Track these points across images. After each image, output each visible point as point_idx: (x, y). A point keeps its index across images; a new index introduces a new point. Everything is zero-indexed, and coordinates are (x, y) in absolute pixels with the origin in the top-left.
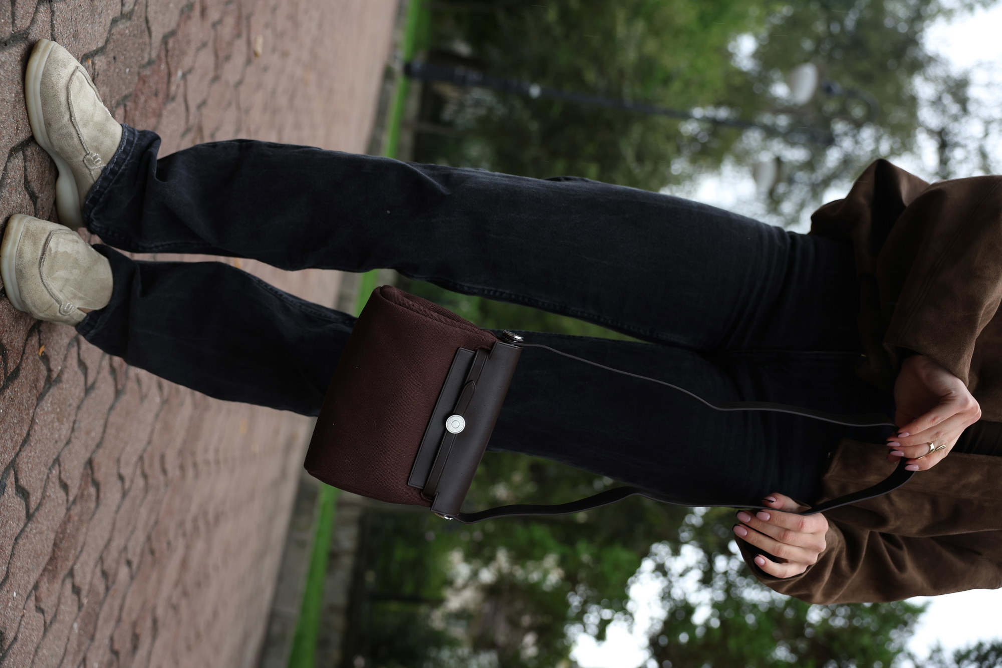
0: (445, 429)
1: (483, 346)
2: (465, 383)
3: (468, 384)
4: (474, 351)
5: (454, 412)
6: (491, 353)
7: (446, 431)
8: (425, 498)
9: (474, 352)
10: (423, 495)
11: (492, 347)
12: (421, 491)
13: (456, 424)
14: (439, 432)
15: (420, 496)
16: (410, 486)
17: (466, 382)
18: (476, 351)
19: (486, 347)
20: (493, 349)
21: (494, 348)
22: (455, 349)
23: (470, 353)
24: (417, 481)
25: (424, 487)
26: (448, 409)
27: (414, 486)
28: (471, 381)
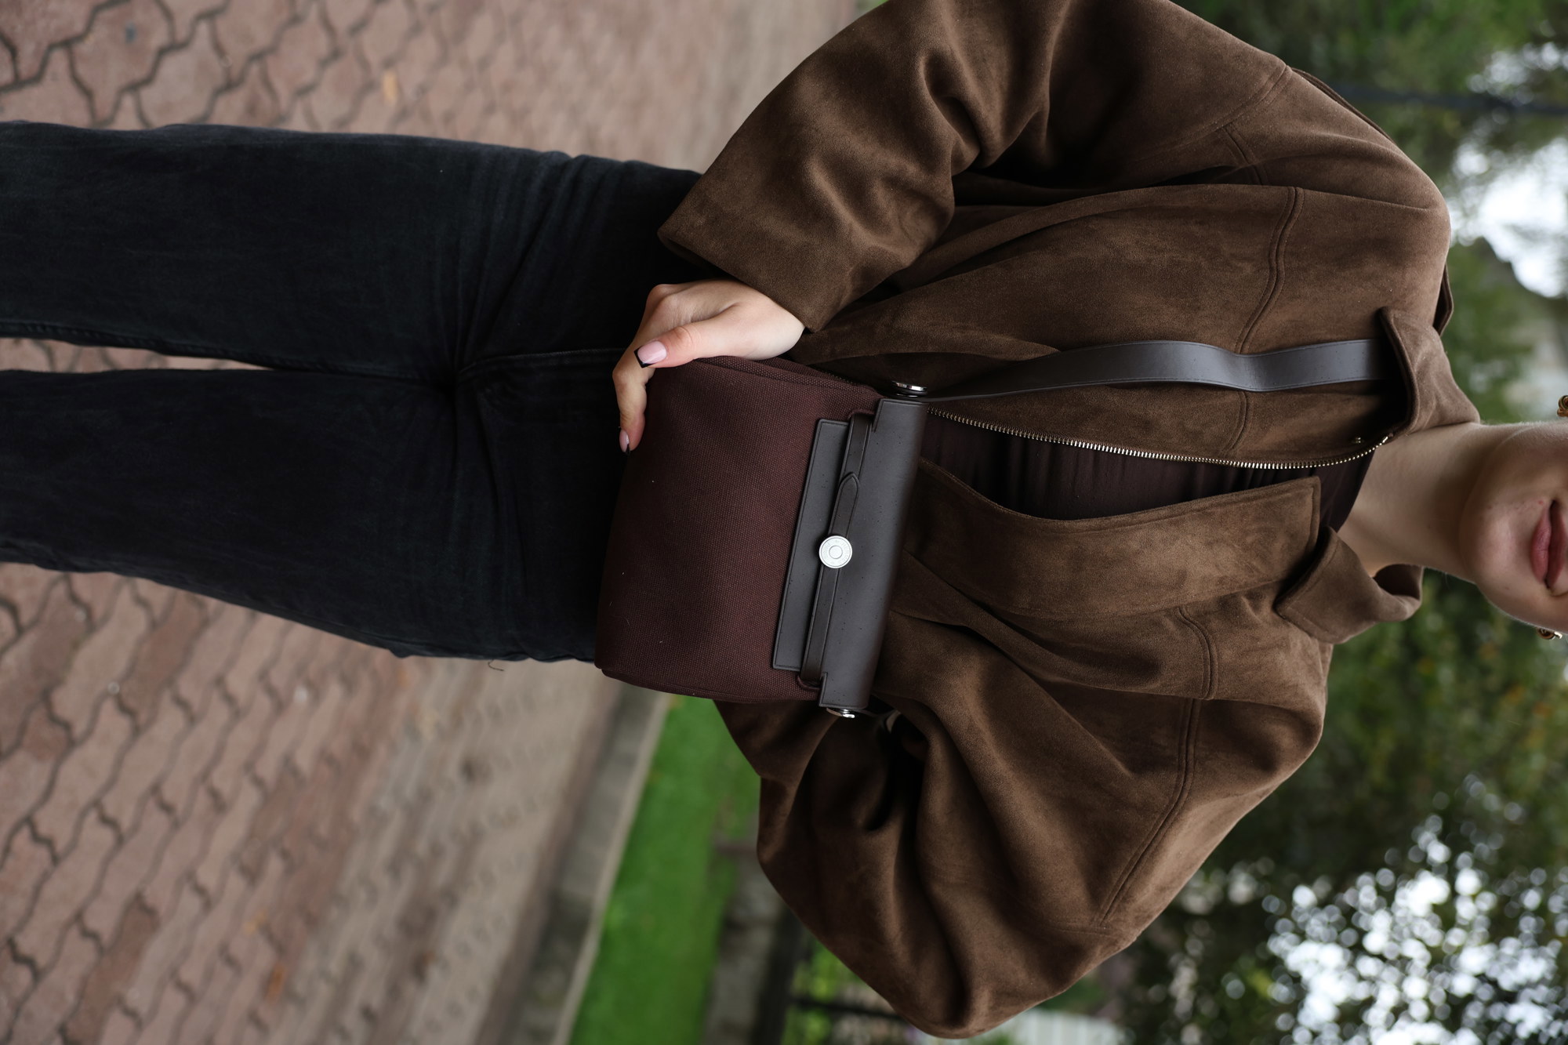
0: (820, 563)
1: (861, 411)
2: (839, 479)
3: (845, 480)
4: (845, 421)
5: (830, 532)
6: (876, 420)
7: (822, 568)
8: (806, 686)
9: (846, 424)
10: (802, 680)
11: (875, 410)
12: (797, 674)
13: (836, 552)
14: (811, 569)
15: (799, 684)
16: (779, 670)
17: (841, 476)
18: (849, 422)
19: (866, 412)
20: (877, 414)
21: (879, 411)
22: (813, 422)
23: (839, 427)
24: (787, 660)
25: (801, 669)
26: (819, 528)
27: (787, 669)
28: (851, 473)
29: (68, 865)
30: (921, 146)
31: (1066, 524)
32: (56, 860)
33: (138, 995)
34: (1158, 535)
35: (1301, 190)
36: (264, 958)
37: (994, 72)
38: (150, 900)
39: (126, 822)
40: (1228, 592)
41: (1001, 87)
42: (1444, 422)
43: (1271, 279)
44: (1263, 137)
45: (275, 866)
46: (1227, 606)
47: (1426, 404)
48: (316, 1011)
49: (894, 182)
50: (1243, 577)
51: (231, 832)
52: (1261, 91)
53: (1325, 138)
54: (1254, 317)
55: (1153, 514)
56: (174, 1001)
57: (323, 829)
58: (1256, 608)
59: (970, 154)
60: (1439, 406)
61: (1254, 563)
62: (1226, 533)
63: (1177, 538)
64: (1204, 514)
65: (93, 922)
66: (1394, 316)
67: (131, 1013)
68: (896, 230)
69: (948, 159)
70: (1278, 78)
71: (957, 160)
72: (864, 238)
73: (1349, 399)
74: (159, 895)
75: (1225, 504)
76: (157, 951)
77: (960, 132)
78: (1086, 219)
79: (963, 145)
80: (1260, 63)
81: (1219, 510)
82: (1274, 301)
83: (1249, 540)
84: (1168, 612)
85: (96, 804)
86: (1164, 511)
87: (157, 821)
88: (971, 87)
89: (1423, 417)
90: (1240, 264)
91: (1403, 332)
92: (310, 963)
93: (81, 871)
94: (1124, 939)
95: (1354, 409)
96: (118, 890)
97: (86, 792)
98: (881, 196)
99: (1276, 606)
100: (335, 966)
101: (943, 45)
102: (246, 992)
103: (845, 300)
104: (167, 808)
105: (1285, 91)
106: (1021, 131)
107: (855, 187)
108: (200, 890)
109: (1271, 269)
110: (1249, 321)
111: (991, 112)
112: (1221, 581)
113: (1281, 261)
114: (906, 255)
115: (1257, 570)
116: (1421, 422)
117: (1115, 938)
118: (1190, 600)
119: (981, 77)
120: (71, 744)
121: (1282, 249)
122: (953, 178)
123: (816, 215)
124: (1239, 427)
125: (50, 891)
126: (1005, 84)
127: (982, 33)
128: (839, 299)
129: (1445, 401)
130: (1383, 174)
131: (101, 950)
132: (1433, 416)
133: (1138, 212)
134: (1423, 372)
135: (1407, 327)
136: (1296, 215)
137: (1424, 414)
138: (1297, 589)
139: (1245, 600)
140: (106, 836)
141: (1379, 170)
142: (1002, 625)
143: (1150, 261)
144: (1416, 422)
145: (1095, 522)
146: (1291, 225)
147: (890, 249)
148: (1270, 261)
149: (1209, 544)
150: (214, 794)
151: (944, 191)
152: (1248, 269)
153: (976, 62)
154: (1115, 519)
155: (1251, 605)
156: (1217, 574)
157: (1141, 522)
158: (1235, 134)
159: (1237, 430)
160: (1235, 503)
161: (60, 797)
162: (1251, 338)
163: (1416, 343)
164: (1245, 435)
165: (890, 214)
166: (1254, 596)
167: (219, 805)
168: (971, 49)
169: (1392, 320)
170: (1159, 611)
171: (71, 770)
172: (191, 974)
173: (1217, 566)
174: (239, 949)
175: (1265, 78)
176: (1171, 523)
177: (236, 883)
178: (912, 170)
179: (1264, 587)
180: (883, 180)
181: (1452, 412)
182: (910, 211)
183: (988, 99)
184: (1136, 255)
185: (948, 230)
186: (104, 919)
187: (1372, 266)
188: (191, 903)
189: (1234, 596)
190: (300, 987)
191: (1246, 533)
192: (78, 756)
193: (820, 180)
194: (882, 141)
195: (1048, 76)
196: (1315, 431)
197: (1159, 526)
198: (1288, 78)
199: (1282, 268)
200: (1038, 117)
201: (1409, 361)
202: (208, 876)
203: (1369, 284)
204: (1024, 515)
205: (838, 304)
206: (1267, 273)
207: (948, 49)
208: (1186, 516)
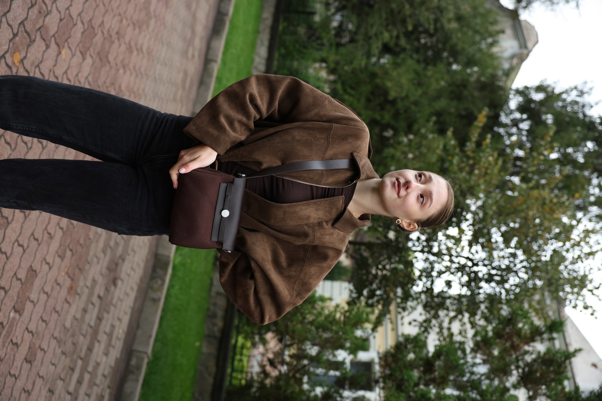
1: (230, 181)
2: (225, 197)
3: (227, 197)
5: (224, 208)
6: (234, 183)
7: (222, 217)
8: (219, 245)
10: (218, 243)
11: (234, 180)
12: (217, 242)
13: (226, 213)
14: (220, 217)
15: (217, 244)
16: (213, 241)
18: (228, 183)
19: (231, 181)
22: (219, 184)
23: (226, 184)
24: (214, 239)
26: (221, 208)
28: (228, 195)
29: (11, 259)
30: (247, 114)
31: (282, 205)
32: (7, 258)
33: (33, 296)
34: (303, 207)
35: (333, 124)
36: (68, 282)
37: (265, 99)
38: (34, 268)
39: (25, 245)
40: (321, 221)
41: (266, 102)
42: (368, 178)
43: (328, 143)
44: (326, 115)
45: (69, 253)
46: (320, 224)
47: (363, 173)
48: (84, 297)
49: (240, 122)
50: (324, 218)
51: (55, 245)
52: (326, 105)
53: (339, 115)
54: (325, 152)
55: (303, 203)
56: (43, 297)
57: (81, 241)
58: (327, 225)
59: (258, 117)
60: (367, 174)
61: (327, 215)
62: (321, 208)
63: (309, 208)
64: (315, 203)
65: (19, 276)
66: (355, 154)
67: (32, 302)
68: (240, 133)
69: (253, 118)
70: (330, 102)
71: (255, 118)
72: (232, 134)
73: (347, 172)
74: (36, 266)
75: (321, 201)
76: (38, 283)
77: (256, 112)
78: (286, 129)
79: (257, 115)
80: (326, 98)
81: (319, 202)
82: (329, 148)
83: (326, 209)
84: (306, 225)
85: (17, 240)
86: (305, 202)
87: (34, 244)
88: (259, 101)
89: (362, 176)
90: (321, 140)
91: (357, 158)
92: (81, 283)
93: (15, 260)
94: (298, 303)
95: (348, 174)
96: (25, 265)
97: (14, 237)
98: (237, 125)
99: (333, 225)
100: (89, 284)
101: (253, 92)
102: (64, 293)
103: (228, 148)
104: (36, 240)
105: (331, 104)
106: (270, 112)
107: (231, 122)
108: (48, 264)
109: (328, 141)
110: (324, 153)
111: (264, 108)
112: (319, 218)
113: (330, 139)
114: (243, 138)
115: (328, 216)
116: (363, 177)
117: (296, 302)
118: (311, 222)
119: (262, 100)
120: (8, 223)
121: (330, 136)
122: (254, 122)
123: (221, 128)
124: (322, 177)
125: (6, 267)
126: (267, 101)
127: (262, 90)
128: (227, 147)
129: (368, 173)
130: (352, 123)
131: (22, 284)
132: (365, 176)
133: (299, 128)
134: (363, 167)
135: (358, 157)
136: (333, 129)
137: (363, 176)
138: (337, 222)
139: (324, 223)
140: (21, 249)
141: (351, 122)
142: (267, 227)
143: (301, 139)
144: (361, 177)
145: (289, 204)
146: (332, 131)
147: (239, 136)
148: (328, 139)
149: (316, 210)
150: (49, 234)
151: (252, 125)
152: (323, 141)
153: (261, 96)
154: (293, 204)
155: (326, 224)
156: (318, 217)
157: (299, 205)
158: (320, 114)
159: (321, 178)
160: (323, 201)
161: (7, 239)
162: (325, 157)
163: (361, 160)
164: (323, 179)
165: (238, 129)
166: (327, 222)
167: (51, 237)
168: (260, 93)
169: (355, 155)
170: (303, 224)
171: (9, 231)
172: (47, 289)
173: (318, 215)
174: (60, 280)
175: (327, 102)
176: (307, 205)
177: (58, 260)
178: (244, 119)
179: (330, 220)
180: (237, 121)
181: (370, 175)
182: (243, 128)
183: (263, 105)
184: (298, 138)
185: (252, 132)
186: (22, 275)
187: (350, 140)
188: (46, 267)
189: (322, 222)
190: (79, 291)
191: (326, 208)
192: (10, 226)
193: (223, 120)
194: (238, 112)
195: (278, 100)
196: (340, 179)
197: (304, 206)
198: (332, 101)
199: (330, 141)
200: (275, 110)
201: (359, 164)
202: (49, 259)
203: (349, 144)
204: (273, 203)
205: (227, 148)
206: (327, 142)
207: (254, 93)
208: (311, 203)
